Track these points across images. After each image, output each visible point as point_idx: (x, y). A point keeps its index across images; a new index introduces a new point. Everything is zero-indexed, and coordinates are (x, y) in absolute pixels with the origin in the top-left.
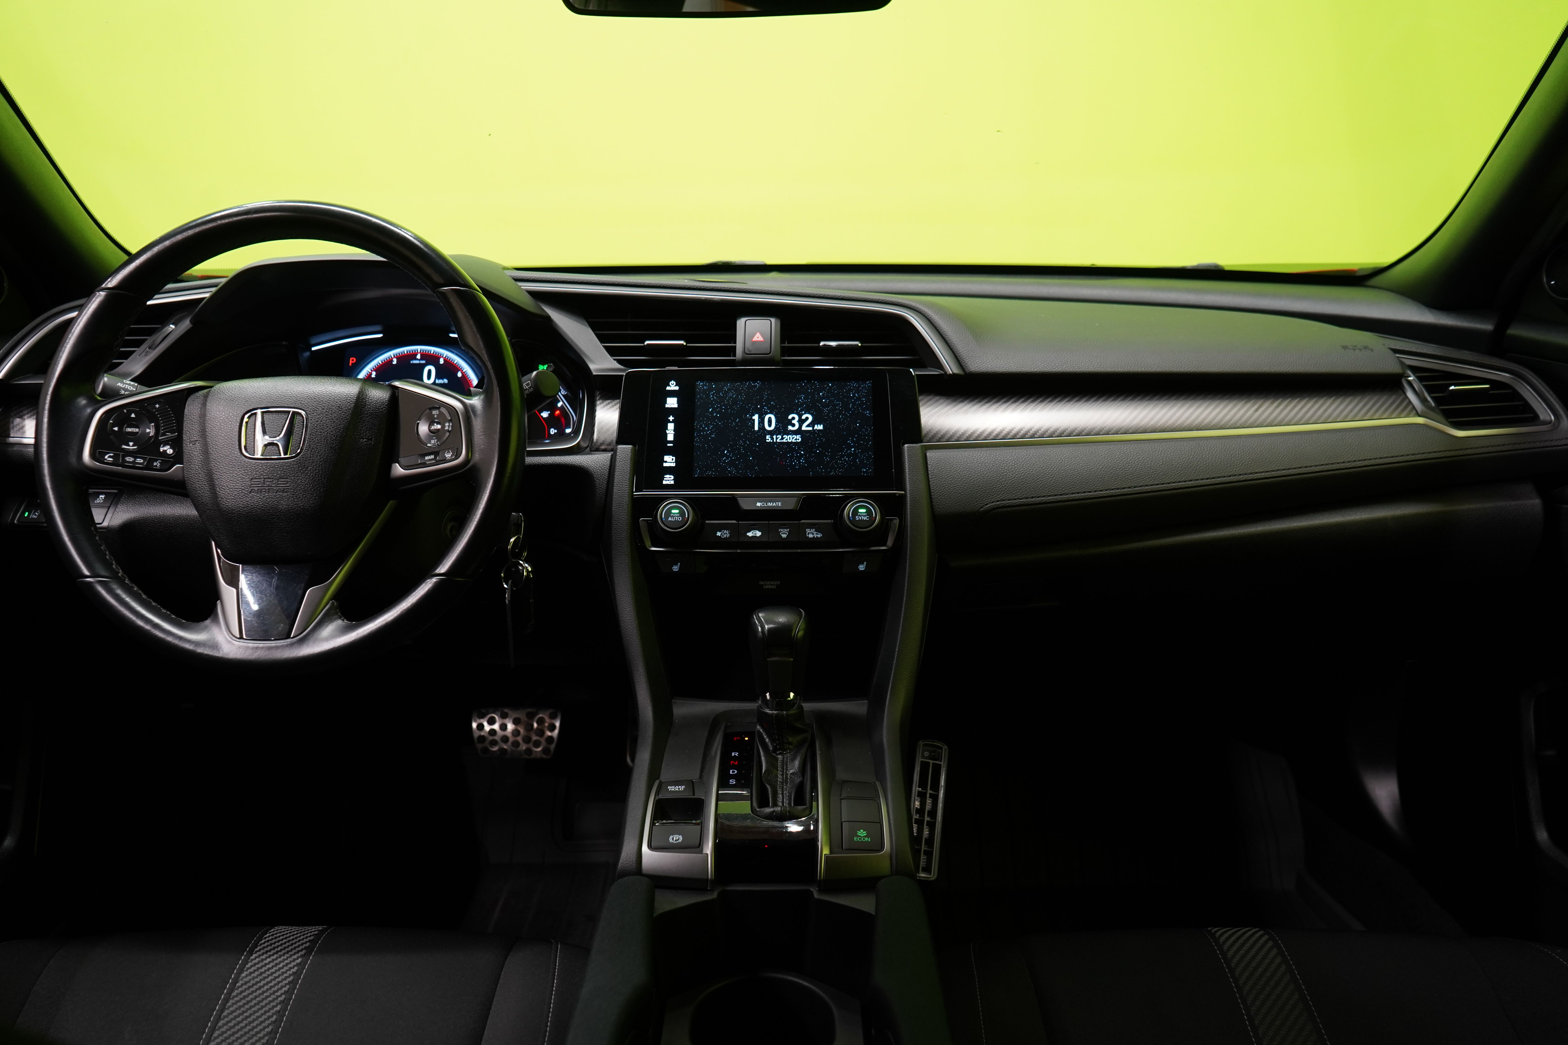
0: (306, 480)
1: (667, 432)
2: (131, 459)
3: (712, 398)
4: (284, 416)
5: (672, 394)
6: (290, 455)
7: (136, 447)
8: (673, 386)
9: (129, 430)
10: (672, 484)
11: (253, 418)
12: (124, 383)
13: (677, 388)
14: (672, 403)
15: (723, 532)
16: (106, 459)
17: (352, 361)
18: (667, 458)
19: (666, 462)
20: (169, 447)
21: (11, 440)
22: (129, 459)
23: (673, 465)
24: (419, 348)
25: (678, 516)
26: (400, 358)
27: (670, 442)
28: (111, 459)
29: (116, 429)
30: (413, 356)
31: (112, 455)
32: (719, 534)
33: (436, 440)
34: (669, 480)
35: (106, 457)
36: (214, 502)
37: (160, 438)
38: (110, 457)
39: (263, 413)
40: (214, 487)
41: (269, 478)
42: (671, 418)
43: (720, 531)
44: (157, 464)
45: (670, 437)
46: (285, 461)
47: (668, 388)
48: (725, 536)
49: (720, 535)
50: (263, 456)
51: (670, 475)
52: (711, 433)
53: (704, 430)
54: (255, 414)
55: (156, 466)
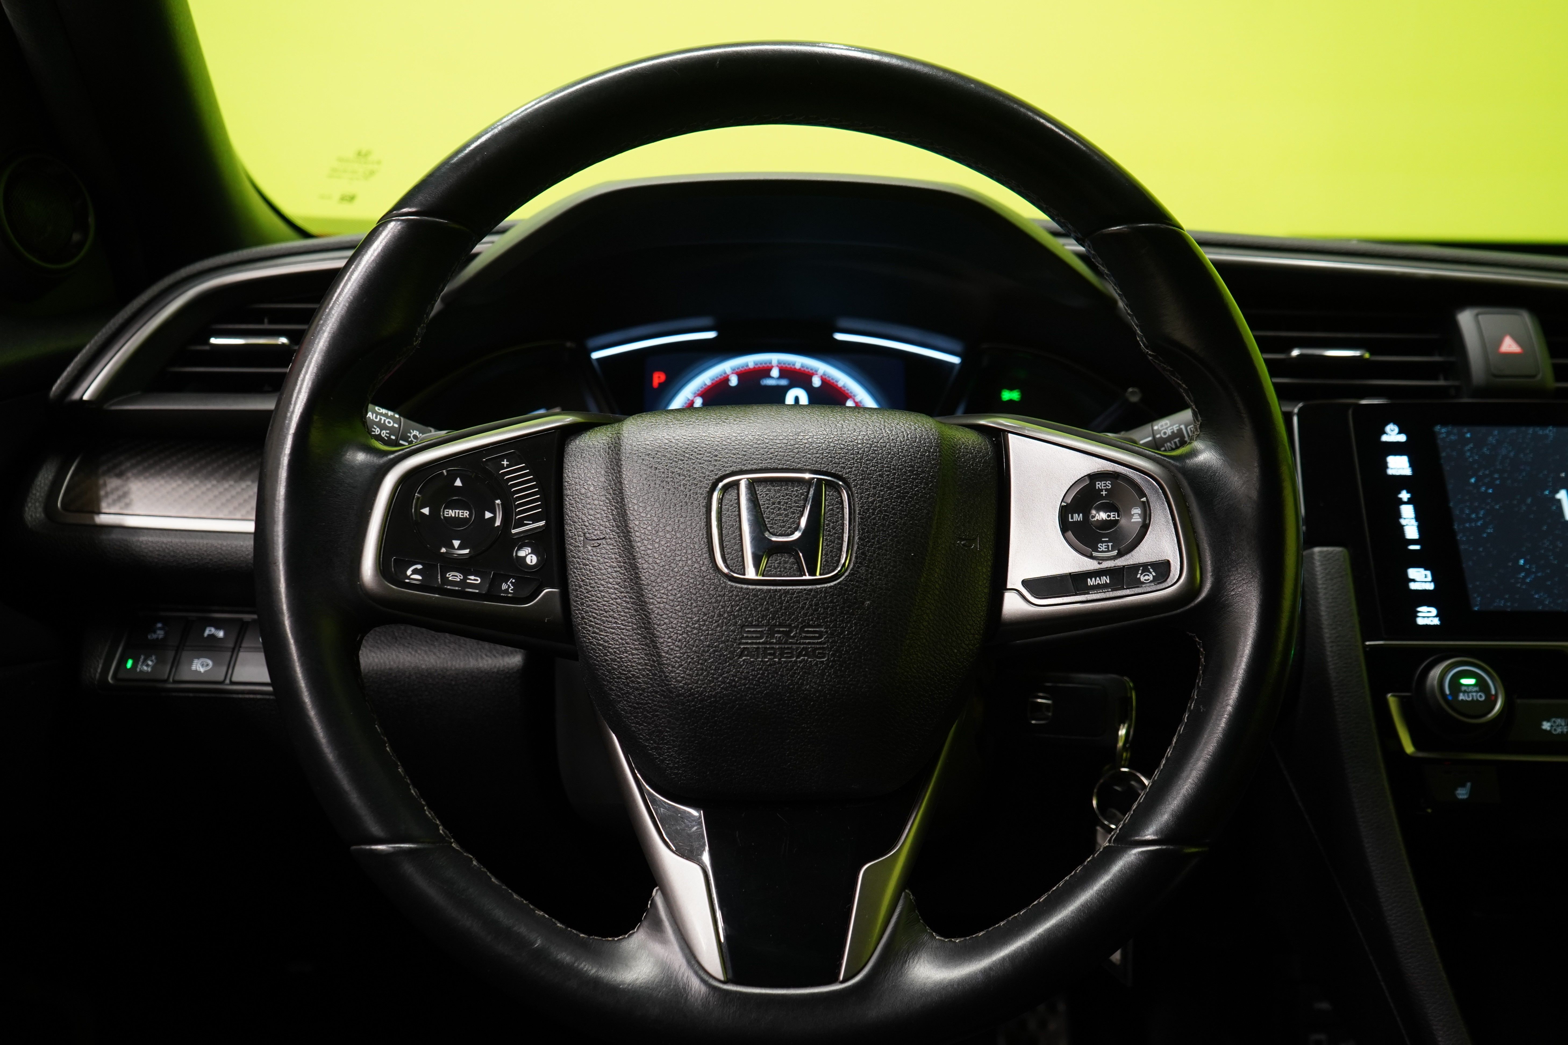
0: (860, 629)
1: (1403, 522)
2: (459, 577)
3: (1470, 457)
4: (801, 490)
5: (1396, 449)
6: (820, 574)
7: (467, 551)
8: (1392, 434)
9: (451, 513)
10: (1437, 625)
11: (731, 495)
12: (377, 414)
13: (1402, 438)
14: (1399, 466)
15: (1554, 722)
16: (408, 578)
17: (658, 378)
18: (1414, 573)
19: (1414, 581)
20: (529, 550)
21: (103, 519)
22: (455, 576)
23: (1431, 586)
24: (775, 358)
25: (1477, 692)
26: (744, 375)
27: (1413, 542)
28: (419, 577)
29: (426, 511)
30: (765, 371)
31: (419, 567)
32: (1546, 726)
33: (1110, 544)
34: (1427, 616)
35: (409, 572)
36: (655, 675)
37: (513, 531)
38: (415, 572)
39: (752, 484)
40: (653, 641)
41: (780, 625)
42: (1404, 495)
43: (1548, 721)
44: (508, 586)
45: (1411, 531)
46: (814, 587)
47: (1384, 438)
48: (1559, 730)
49: (1548, 728)
50: (763, 576)
51: (1429, 606)
52: (1485, 526)
53: (1470, 520)
54: (736, 484)
55: (506, 591)
